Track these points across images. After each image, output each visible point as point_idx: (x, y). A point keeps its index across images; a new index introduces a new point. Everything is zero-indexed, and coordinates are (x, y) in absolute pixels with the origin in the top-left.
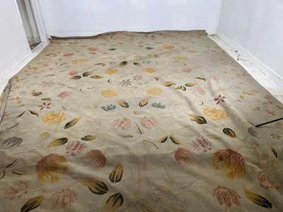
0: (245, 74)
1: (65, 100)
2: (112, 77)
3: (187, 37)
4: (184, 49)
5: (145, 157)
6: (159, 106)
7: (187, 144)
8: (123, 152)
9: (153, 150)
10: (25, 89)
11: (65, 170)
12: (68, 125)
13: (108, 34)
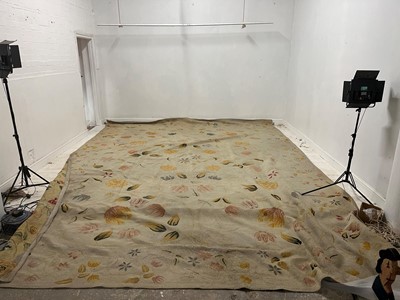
0: (304, 157)
1: (126, 171)
2: (171, 156)
3: (252, 126)
4: (246, 136)
5: (199, 211)
6: (215, 178)
7: (237, 204)
8: (180, 207)
9: (207, 206)
10: (86, 162)
11: (129, 217)
12: (130, 189)
13: (168, 120)
